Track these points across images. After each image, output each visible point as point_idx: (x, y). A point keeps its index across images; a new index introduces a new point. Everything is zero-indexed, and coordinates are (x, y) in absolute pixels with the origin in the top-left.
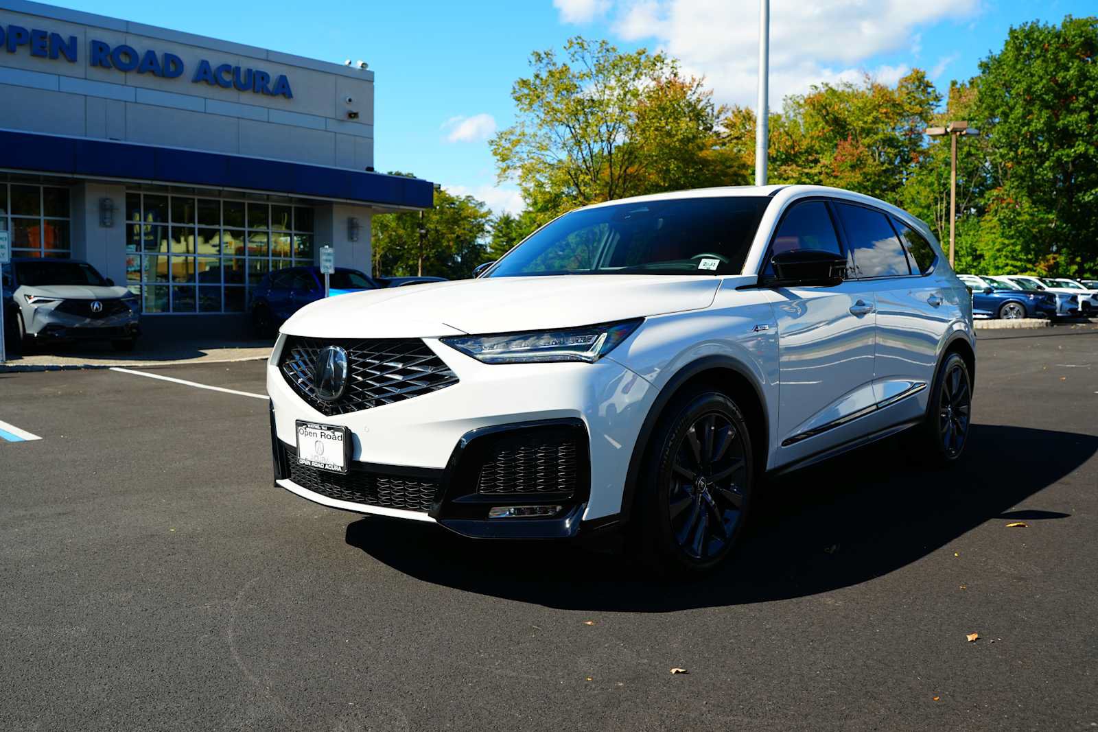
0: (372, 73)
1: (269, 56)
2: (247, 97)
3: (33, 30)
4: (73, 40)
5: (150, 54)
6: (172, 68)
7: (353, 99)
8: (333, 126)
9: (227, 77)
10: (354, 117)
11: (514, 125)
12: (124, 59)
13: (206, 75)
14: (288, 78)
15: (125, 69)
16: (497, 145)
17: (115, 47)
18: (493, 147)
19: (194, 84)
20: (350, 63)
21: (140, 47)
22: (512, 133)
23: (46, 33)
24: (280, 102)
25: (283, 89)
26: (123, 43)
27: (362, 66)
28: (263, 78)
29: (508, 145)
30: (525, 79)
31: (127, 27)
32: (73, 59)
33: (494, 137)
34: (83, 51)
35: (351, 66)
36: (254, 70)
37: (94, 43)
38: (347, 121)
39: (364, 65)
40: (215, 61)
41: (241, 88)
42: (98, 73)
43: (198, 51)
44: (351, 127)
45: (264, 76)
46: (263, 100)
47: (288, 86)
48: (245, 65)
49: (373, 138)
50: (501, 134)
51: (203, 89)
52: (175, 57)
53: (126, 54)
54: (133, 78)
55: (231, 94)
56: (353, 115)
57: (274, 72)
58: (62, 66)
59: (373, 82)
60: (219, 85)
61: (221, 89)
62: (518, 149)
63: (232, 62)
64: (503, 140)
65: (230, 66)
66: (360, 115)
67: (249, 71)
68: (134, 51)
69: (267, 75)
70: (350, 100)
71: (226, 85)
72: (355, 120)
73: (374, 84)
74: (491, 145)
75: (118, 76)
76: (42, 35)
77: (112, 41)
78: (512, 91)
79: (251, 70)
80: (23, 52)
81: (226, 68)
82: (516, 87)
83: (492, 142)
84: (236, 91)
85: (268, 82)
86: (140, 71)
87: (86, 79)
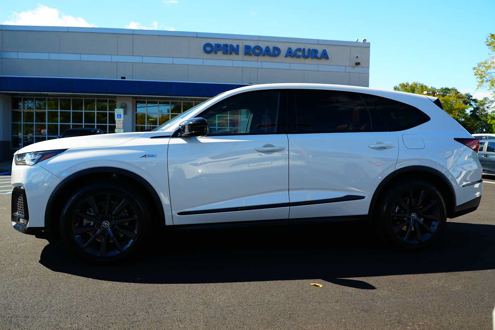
0: (369, 43)
1: (318, 42)
2: (309, 61)
3: (224, 45)
4: (238, 46)
5: (268, 48)
6: (276, 52)
7: (358, 56)
8: (349, 69)
9: (299, 53)
10: (358, 65)
11: (488, 58)
12: (257, 51)
13: (290, 54)
14: (327, 50)
15: (257, 55)
16: (477, 70)
17: (253, 47)
18: (475, 71)
19: (285, 58)
20: (358, 40)
21: (263, 46)
22: (486, 63)
23: (228, 45)
24: (323, 61)
25: (325, 55)
26: (257, 45)
27: (363, 41)
28: (315, 52)
29: (484, 69)
30: (492, 34)
31: (259, 38)
32: (237, 53)
33: (476, 66)
34: (242, 50)
35: (358, 41)
36: (311, 49)
37: (246, 46)
38: (355, 67)
39: (364, 40)
40: (294, 47)
41: (305, 57)
42: (247, 58)
43: (287, 44)
44: (358, 69)
45: (316, 51)
46: (315, 61)
47: (327, 54)
48: (307, 47)
49: (369, 74)
50: (480, 64)
51: (289, 59)
52: (277, 47)
53: (258, 49)
54: (261, 58)
55: (302, 60)
56: (358, 64)
57: (320, 49)
58: (234, 56)
59: (369, 47)
60: (296, 57)
61: (297, 58)
62: (489, 71)
63: (302, 47)
64: (481, 67)
65: (300, 49)
66: (361, 63)
67: (309, 50)
68: (261, 48)
69: (317, 51)
70: (357, 57)
71: (299, 57)
72: (359, 66)
73: (370, 48)
74: (474, 70)
75: (254, 58)
76: (226, 46)
77: (252, 45)
78: (486, 41)
79: (310, 49)
80: (220, 53)
81: (299, 50)
82: (488, 39)
83: (475, 68)
84: (304, 59)
85: (318, 53)
86: (264, 55)
87: (243, 61)
